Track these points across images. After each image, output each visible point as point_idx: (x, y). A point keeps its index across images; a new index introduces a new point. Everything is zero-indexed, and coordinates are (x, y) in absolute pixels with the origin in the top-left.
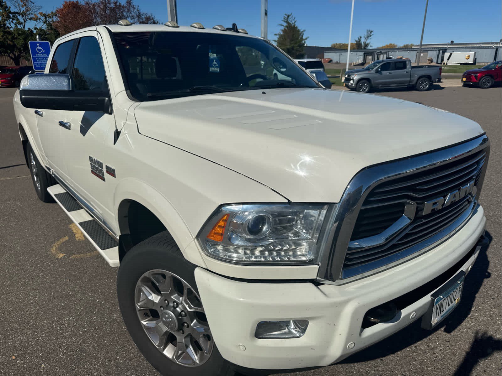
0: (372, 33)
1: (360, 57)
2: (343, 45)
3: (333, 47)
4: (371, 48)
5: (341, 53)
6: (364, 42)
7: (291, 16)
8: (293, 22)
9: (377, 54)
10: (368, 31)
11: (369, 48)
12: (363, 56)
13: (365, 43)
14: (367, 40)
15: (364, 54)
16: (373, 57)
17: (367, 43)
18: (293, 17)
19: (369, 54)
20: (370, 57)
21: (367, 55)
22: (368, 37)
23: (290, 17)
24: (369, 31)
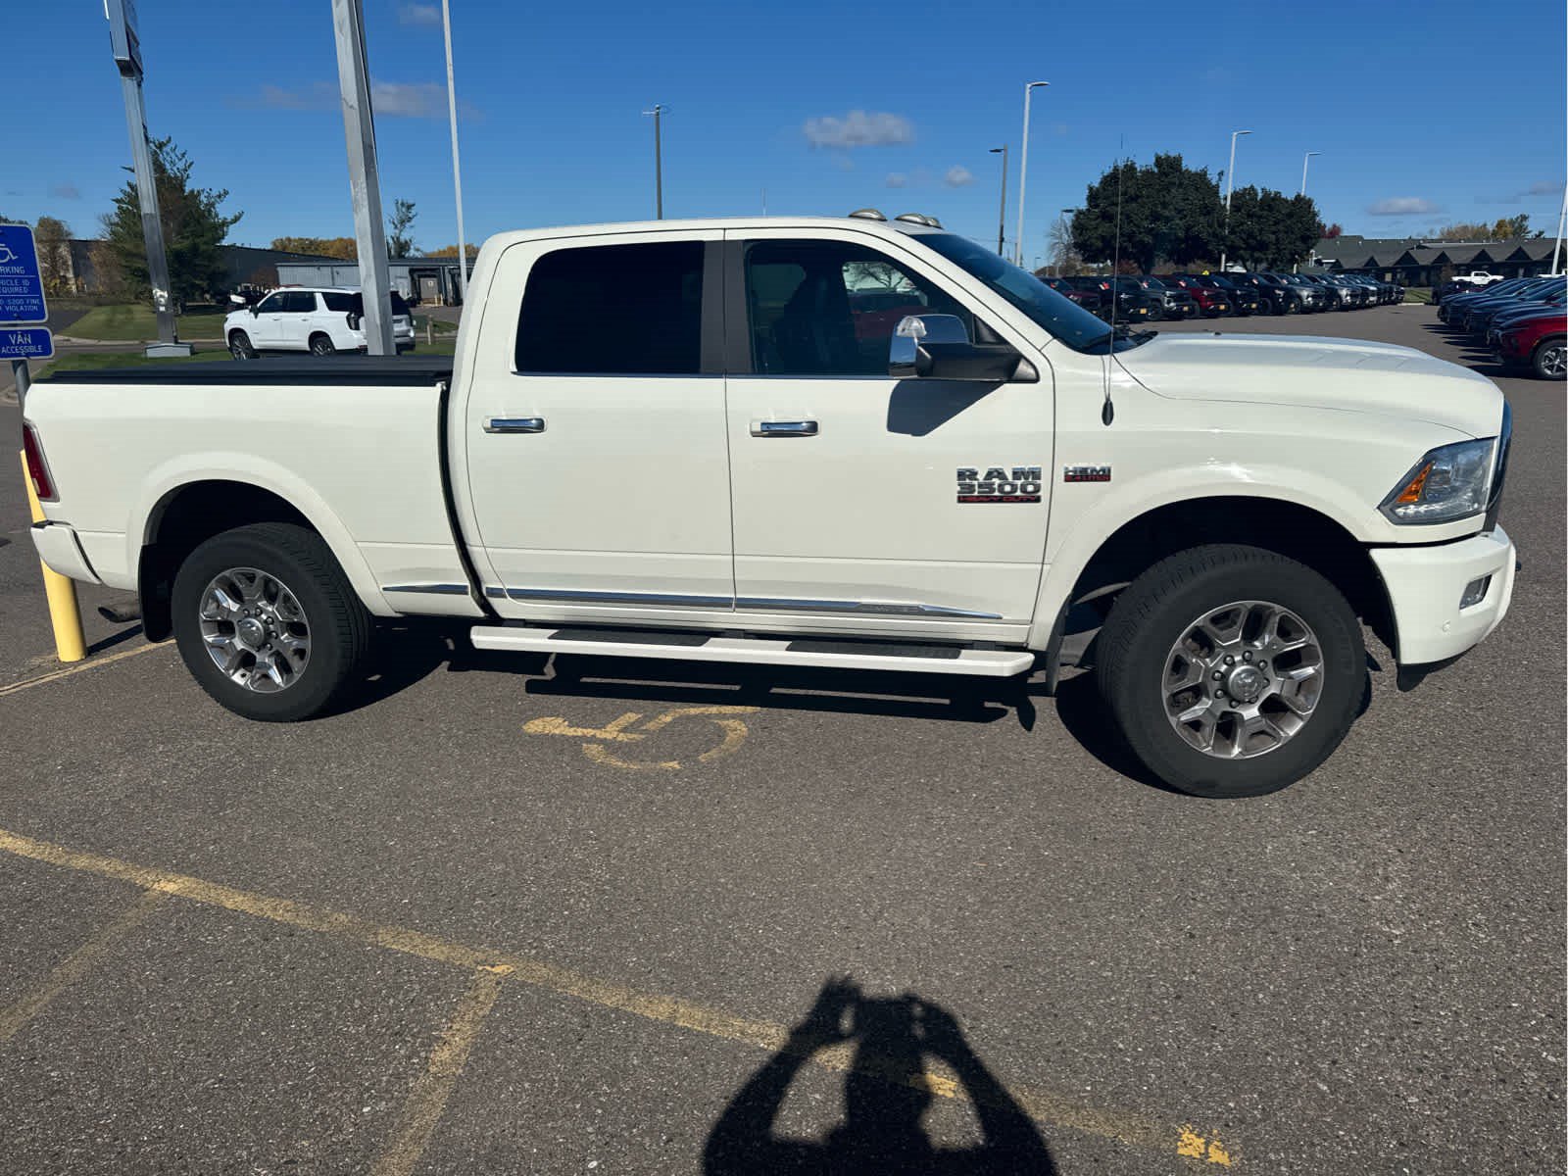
0: (413, 211)
1: (399, 280)
2: (312, 242)
3: (280, 249)
4: (418, 255)
5: (335, 269)
6: (393, 239)
7: (172, 145)
8: (181, 165)
9: (449, 272)
10: (400, 206)
11: (412, 253)
12: (409, 278)
13: (397, 240)
14: (401, 231)
15: (412, 272)
16: (439, 284)
17: (402, 239)
18: (179, 152)
19: (428, 273)
20: (431, 283)
21: (420, 277)
22: (402, 222)
23: (166, 149)
24: (403, 204)
